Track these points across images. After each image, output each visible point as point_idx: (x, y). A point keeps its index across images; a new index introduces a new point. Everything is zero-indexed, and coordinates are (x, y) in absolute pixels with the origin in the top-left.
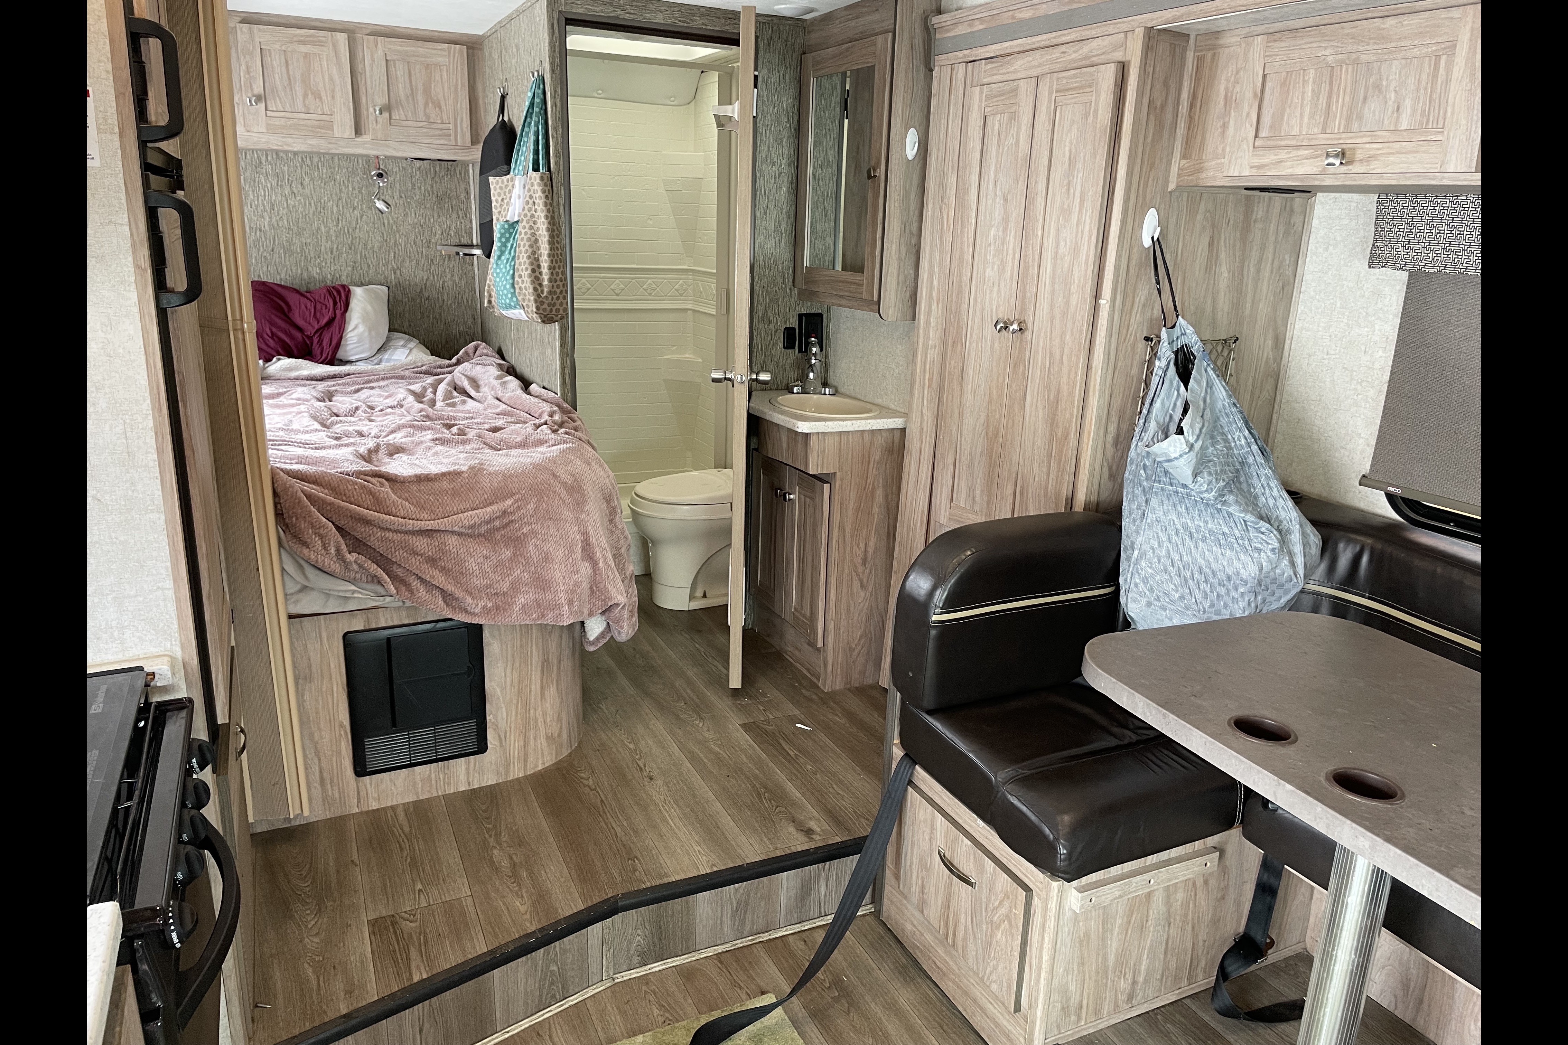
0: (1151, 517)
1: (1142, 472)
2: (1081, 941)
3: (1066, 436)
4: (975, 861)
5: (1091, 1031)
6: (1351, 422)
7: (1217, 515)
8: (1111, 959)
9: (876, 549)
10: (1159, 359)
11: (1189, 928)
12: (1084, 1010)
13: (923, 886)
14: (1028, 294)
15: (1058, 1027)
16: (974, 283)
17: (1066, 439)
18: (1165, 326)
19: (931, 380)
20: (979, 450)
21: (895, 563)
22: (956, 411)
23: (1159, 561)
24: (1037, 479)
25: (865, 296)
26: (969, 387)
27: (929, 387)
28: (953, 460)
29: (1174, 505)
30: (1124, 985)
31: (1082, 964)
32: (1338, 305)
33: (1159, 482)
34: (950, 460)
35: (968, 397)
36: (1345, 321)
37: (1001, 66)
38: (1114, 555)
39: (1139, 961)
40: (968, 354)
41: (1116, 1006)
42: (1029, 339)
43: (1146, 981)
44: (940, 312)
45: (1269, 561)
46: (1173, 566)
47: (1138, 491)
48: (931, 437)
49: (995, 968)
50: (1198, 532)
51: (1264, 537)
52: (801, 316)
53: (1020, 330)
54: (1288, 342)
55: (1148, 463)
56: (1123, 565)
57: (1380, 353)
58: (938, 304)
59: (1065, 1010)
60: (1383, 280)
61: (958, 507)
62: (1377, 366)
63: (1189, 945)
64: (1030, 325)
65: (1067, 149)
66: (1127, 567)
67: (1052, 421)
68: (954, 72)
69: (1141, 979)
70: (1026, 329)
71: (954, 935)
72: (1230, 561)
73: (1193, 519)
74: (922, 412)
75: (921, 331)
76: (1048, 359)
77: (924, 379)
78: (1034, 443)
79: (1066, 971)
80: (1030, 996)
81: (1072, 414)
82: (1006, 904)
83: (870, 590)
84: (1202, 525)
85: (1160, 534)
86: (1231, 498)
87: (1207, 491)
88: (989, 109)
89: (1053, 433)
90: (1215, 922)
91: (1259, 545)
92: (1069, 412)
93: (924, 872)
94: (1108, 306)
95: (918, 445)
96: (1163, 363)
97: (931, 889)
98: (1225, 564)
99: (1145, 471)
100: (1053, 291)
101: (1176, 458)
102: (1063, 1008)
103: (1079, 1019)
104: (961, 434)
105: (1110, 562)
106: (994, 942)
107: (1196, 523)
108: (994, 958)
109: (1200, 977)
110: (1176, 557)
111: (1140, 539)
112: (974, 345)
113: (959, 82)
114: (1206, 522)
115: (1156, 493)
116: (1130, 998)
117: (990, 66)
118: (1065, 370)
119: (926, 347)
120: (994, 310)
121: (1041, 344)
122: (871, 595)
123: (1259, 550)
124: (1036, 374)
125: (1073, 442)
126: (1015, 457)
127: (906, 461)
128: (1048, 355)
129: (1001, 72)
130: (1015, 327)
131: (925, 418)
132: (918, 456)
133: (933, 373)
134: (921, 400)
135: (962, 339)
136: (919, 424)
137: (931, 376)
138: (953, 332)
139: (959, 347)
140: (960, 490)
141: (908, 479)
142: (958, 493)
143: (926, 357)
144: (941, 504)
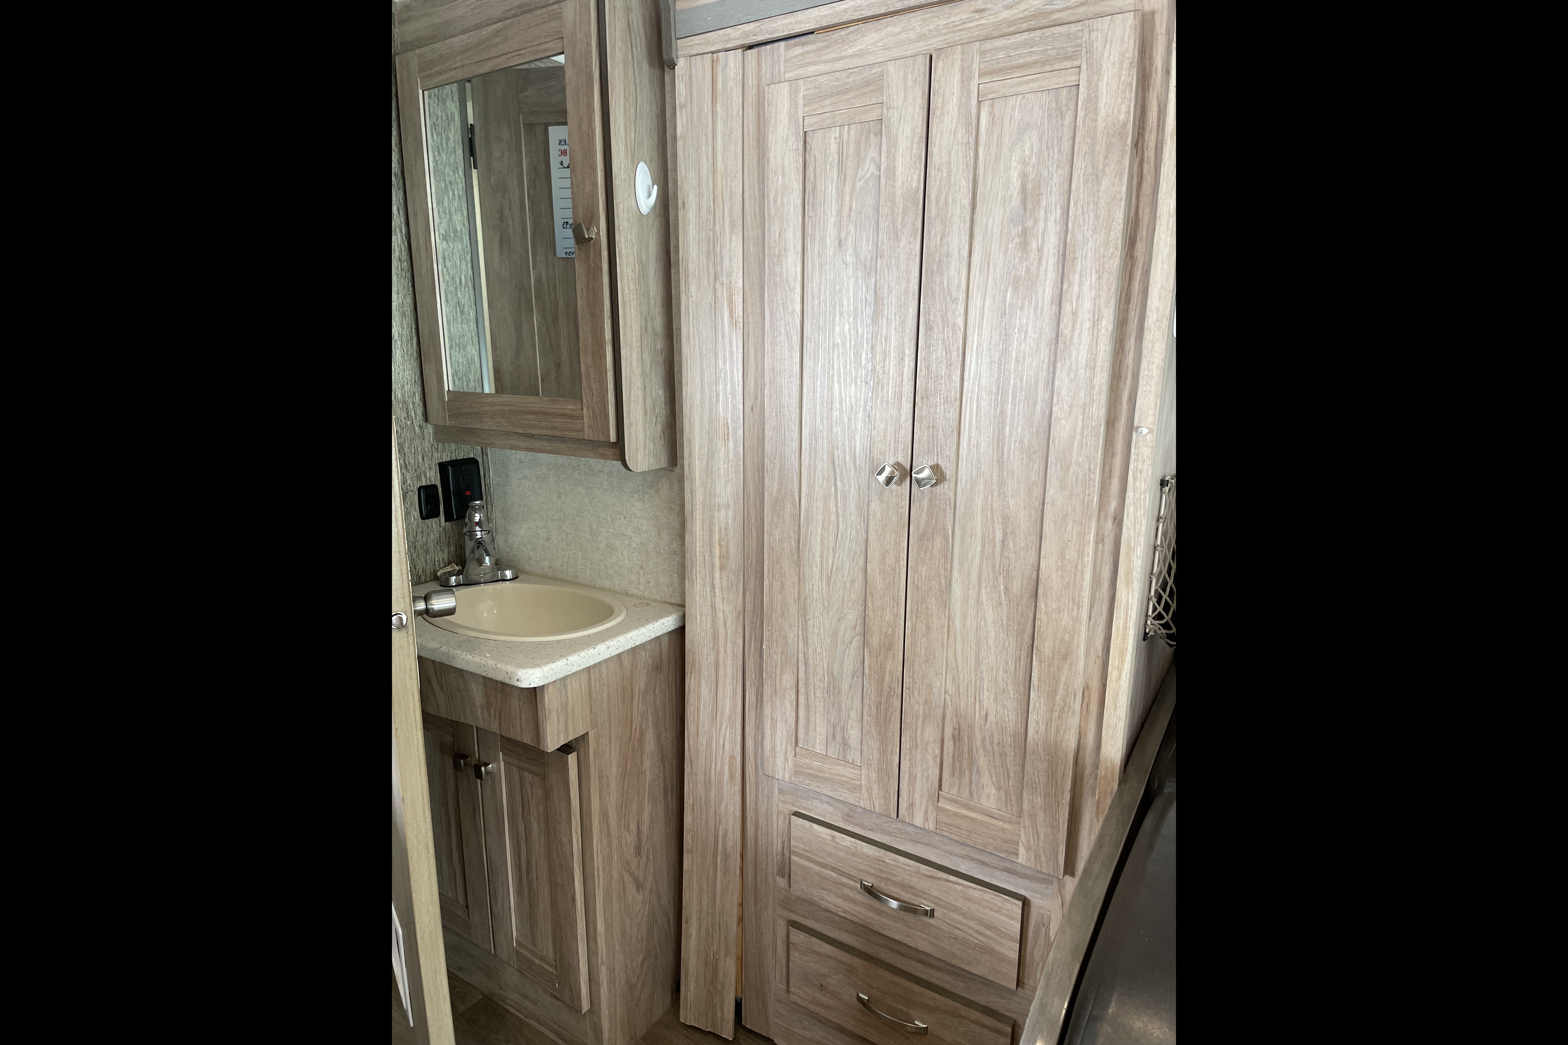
14: (941, 426)
19: (724, 557)
20: (850, 667)
22: (793, 608)
25: (588, 434)
26: (816, 570)
27: (722, 568)
28: (793, 680)
34: (788, 680)
35: (815, 585)
37: (827, 47)
40: (808, 511)
42: (951, 493)
48: (734, 643)
52: (443, 467)
61: (811, 753)
64: (949, 473)
65: (1015, 175)
68: (720, 68)
70: (943, 479)
74: (713, 607)
75: (698, 483)
76: (998, 526)
77: (712, 557)
78: (978, 662)
88: (814, 119)
89: (1028, 646)
95: (712, 658)
104: (807, 643)
113: (731, 84)
117: (798, 50)
118: (1050, 546)
119: (710, 509)
124: (971, 549)
125: (1081, 664)
126: (938, 682)
127: (691, 682)
128: (998, 520)
129: (826, 57)
131: (720, 615)
132: (713, 674)
133: (727, 547)
134: (708, 588)
135: (792, 496)
136: (709, 625)
137: (724, 550)
138: (772, 485)
139: (788, 507)
140: (812, 727)
141: (698, 709)
142: (806, 734)
143: (711, 524)
144: (773, 749)
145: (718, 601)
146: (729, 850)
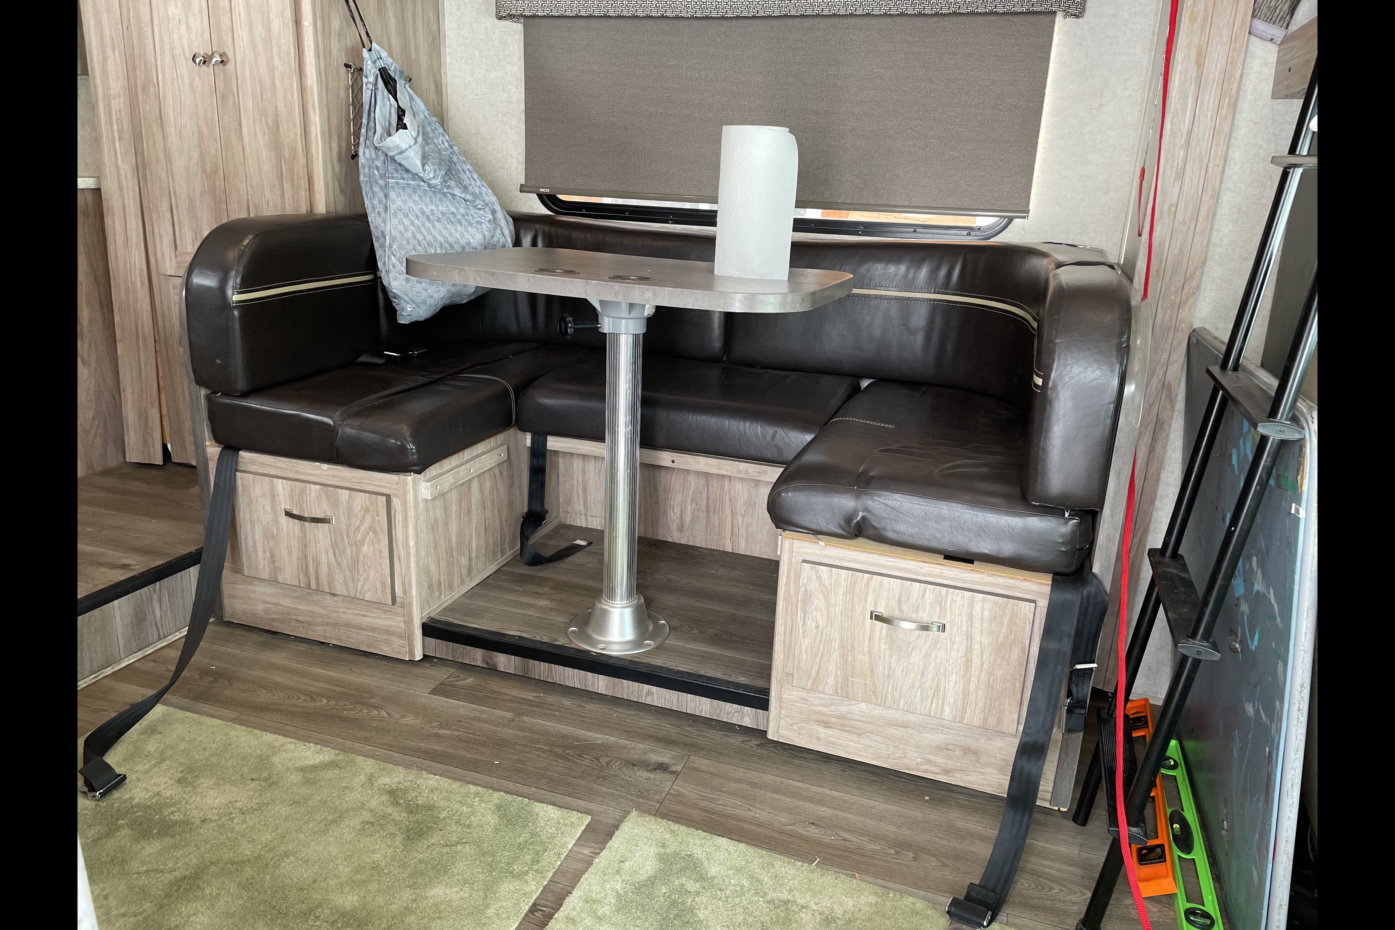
0: (393, 208)
1: (376, 172)
2: (433, 528)
3: (294, 156)
4: (328, 499)
5: (450, 602)
6: (504, 147)
7: (444, 199)
8: (454, 538)
9: (90, 321)
10: (366, 77)
11: (496, 510)
12: (443, 586)
13: (272, 556)
14: (223, 27)
15: (428, 603)
16: (155, 23)
17: (294, 158)
18: (364, 47)
19: (120, 131)
20: (198, 192)
21: (118, 331)
22: (162, 156)
23: (408, 243)
24: (271, 204)
26: (173, 130)
27: (120, 139)
28: (169, 206)
29: (410, 195)
30: (464, 561)
31: (436, 547)
32: (477, 54)
33: (393, 178)
34: (165, 206)
35: (174, 140)
36: (484, 67)
38: (369, 246)
39: (470, 542)
40: (164, 95)
41: (462, 579)
42: (233, 69)
43: (477, 557)
44: (118, 59)
45: (489, 230)
46: (420, 245)
47: (376, 189)
48: (134, 190)
49: (366, 579)
50: (433, 214)
51: (481, 212)
53: (222, 62)
54: (444, 88)
55: (379, 165)
56: (379, 253)
57: (514, 90)
58: (114, 50)
59: (430, 587)
60: (505, 32)
62: (514, 100)
63: (498, 524)
64: (231, 56)
66: (383, 253)
67: (276, 144)
69: (474, 555)
70: (228, 61)
71: (317, 577)
72: (462, 234)
73: (426, 205)
74: (117, 167)
75: (98, 81)
76: (258, 86)
77: (113, 132)
78: (260, 170)
79: (427, 554)
80: (403, 584)
81: (296, 134)
82: (368, 518)
83: (93, 365)
84: (434, 208)
85: (405, 220)
86: (452, 183)
87: (434, 177)
89: (279, 156)
90: (511, 504)
91: (479, 219)
92: (291, 133)
93: (271, 542)
94: (311, 28)
95: (120, 203)
96: (371, 79)
97: (283, 552)
98: (459, 237)
99: (378, 171)
100: (250, 22)
101: (407, 150)
102: (429, 587)
103: (440, 594)
104: (173, 179)
105: (366, 252)
106: (361, 559)
107: (430, 207)
108: (364, 571)
109: (508, 549)
110: (420, 237)
111: (388, 227)
112: (169, 85)
114: (437, 206)
115: (393, 188)
116: (470, 571)
118: (280, 93)
119: (108, 98)
120: (186, 48)
121: (248, 73)
122: (96, 371)
123: (480, 223)
124: (247, 103)
125: (302, 160)
126: (242, 187)
127: (108, 221)
128: (257, 83)
130: (217, 58)
131: (123, 172)
132: (122, 213)
133: (122, 124)
134: (113, 154)
135: (153, 81)
136: (116, 180)
137: (120, 126)
138: (141, 76)
139: (152, 89)
140: (183, 236)
141: (115, 240)
142: (181, 240)
143: (110, 108)
144: (163, 255)
145: (120, 162)
146: (146, 334)
